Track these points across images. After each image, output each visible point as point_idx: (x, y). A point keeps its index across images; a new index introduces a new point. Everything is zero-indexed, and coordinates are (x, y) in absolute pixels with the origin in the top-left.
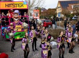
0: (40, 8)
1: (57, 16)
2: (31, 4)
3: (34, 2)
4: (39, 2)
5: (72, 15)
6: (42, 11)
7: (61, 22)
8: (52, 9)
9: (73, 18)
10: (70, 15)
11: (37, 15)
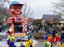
1: (42, 24)
2: (25, 15)
3: (27, 14)
4: (31, 14)
5: (52, 24)
6: (32, 20)
8: (39, 20)
9: (53, 26)
10: (51, 24)
11: (29, 22)
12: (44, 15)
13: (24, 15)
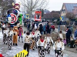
0: (43, 9)
1: (61, 20)
2: (33, 5)
3: (36, 3)
4: (42, 3)
6: (45, 13)
7: (65, 26)
10: (75, 19)
11: (38, 17)
12: (64, 5)
13: (31, 4)
